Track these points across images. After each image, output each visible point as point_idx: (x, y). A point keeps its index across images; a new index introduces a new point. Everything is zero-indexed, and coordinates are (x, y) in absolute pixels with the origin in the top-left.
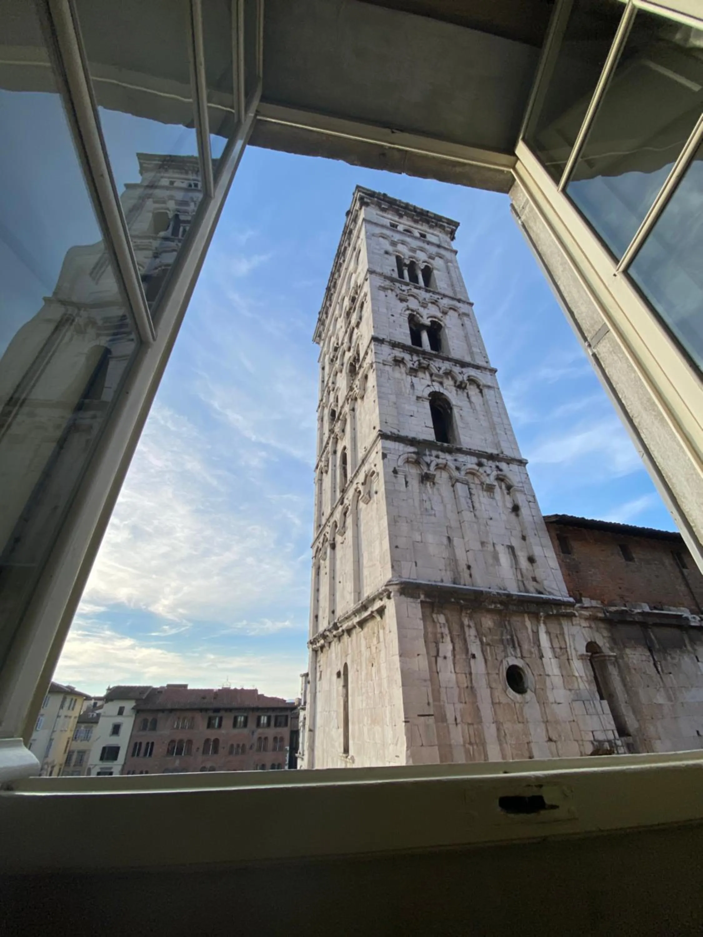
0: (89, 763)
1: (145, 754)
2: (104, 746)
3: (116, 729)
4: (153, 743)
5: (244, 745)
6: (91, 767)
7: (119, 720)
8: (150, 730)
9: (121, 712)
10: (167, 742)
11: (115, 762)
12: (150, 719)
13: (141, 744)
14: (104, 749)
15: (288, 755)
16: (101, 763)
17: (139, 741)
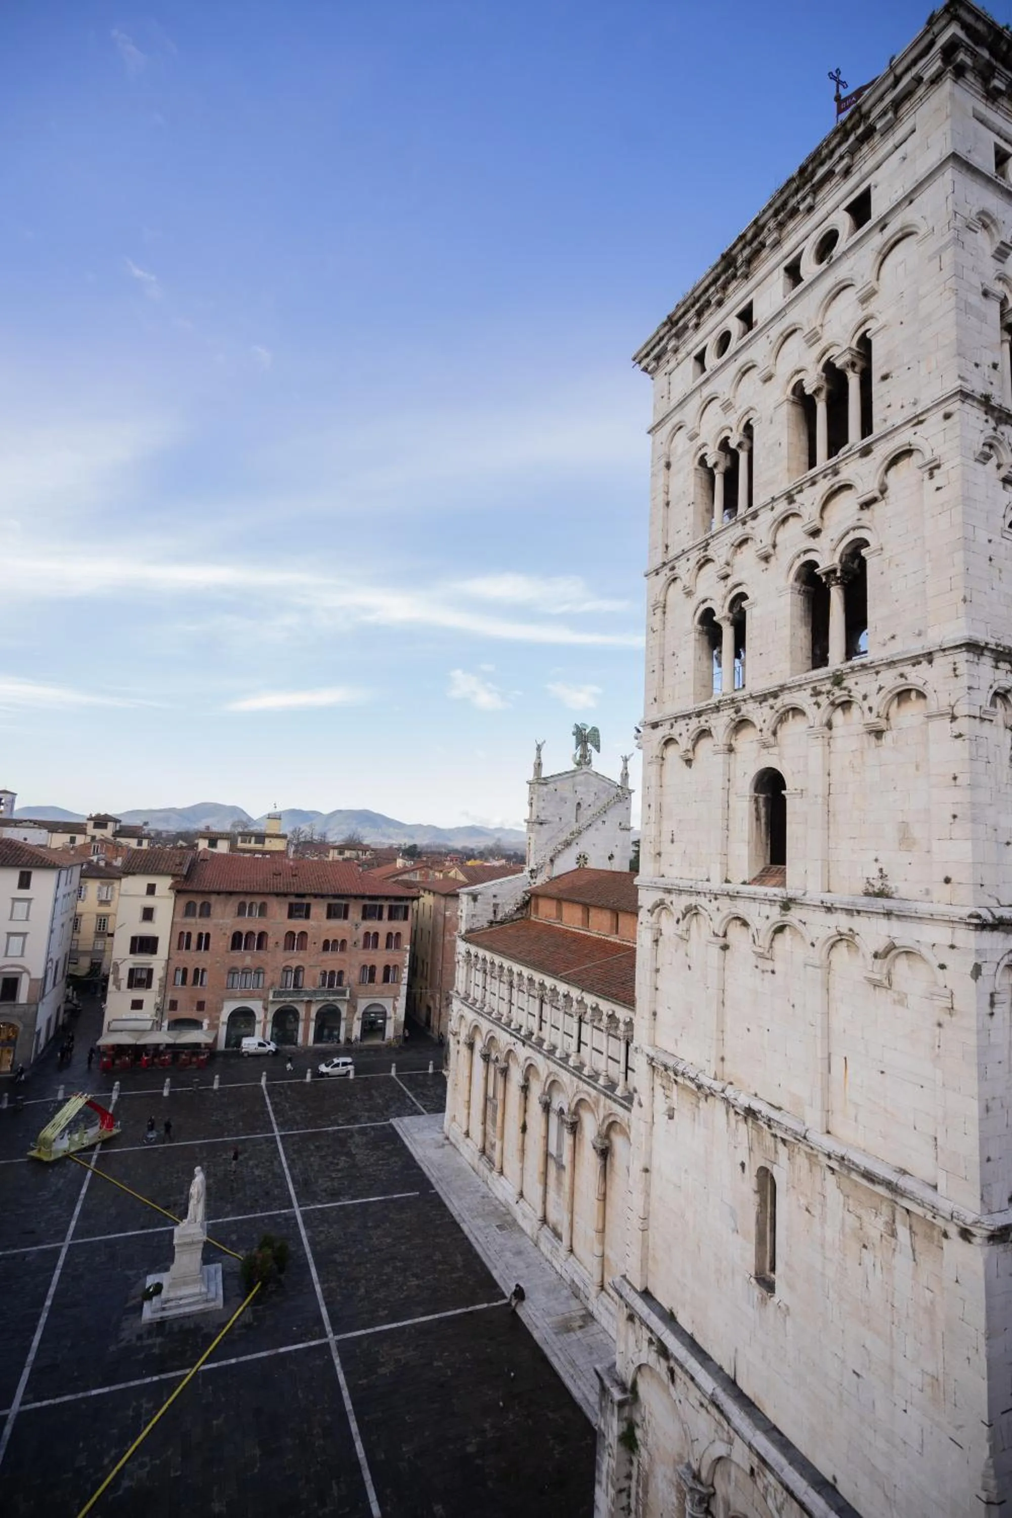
0: (114, 958)
1: (199, 948)
2: (133, 935)
3: (148, 914)
4: (208, 935)
5: (344, 941)
6: (119, 962)
7: (150, 902)
8: (201, 915)
9: (151, 889)
10: (230, 933)
11: (154, 957)
12: (199, 902)
13: (189, 934)
14: (134, 939)
15: (408, 955)
16: (132, 956)
17: (186, 931)
